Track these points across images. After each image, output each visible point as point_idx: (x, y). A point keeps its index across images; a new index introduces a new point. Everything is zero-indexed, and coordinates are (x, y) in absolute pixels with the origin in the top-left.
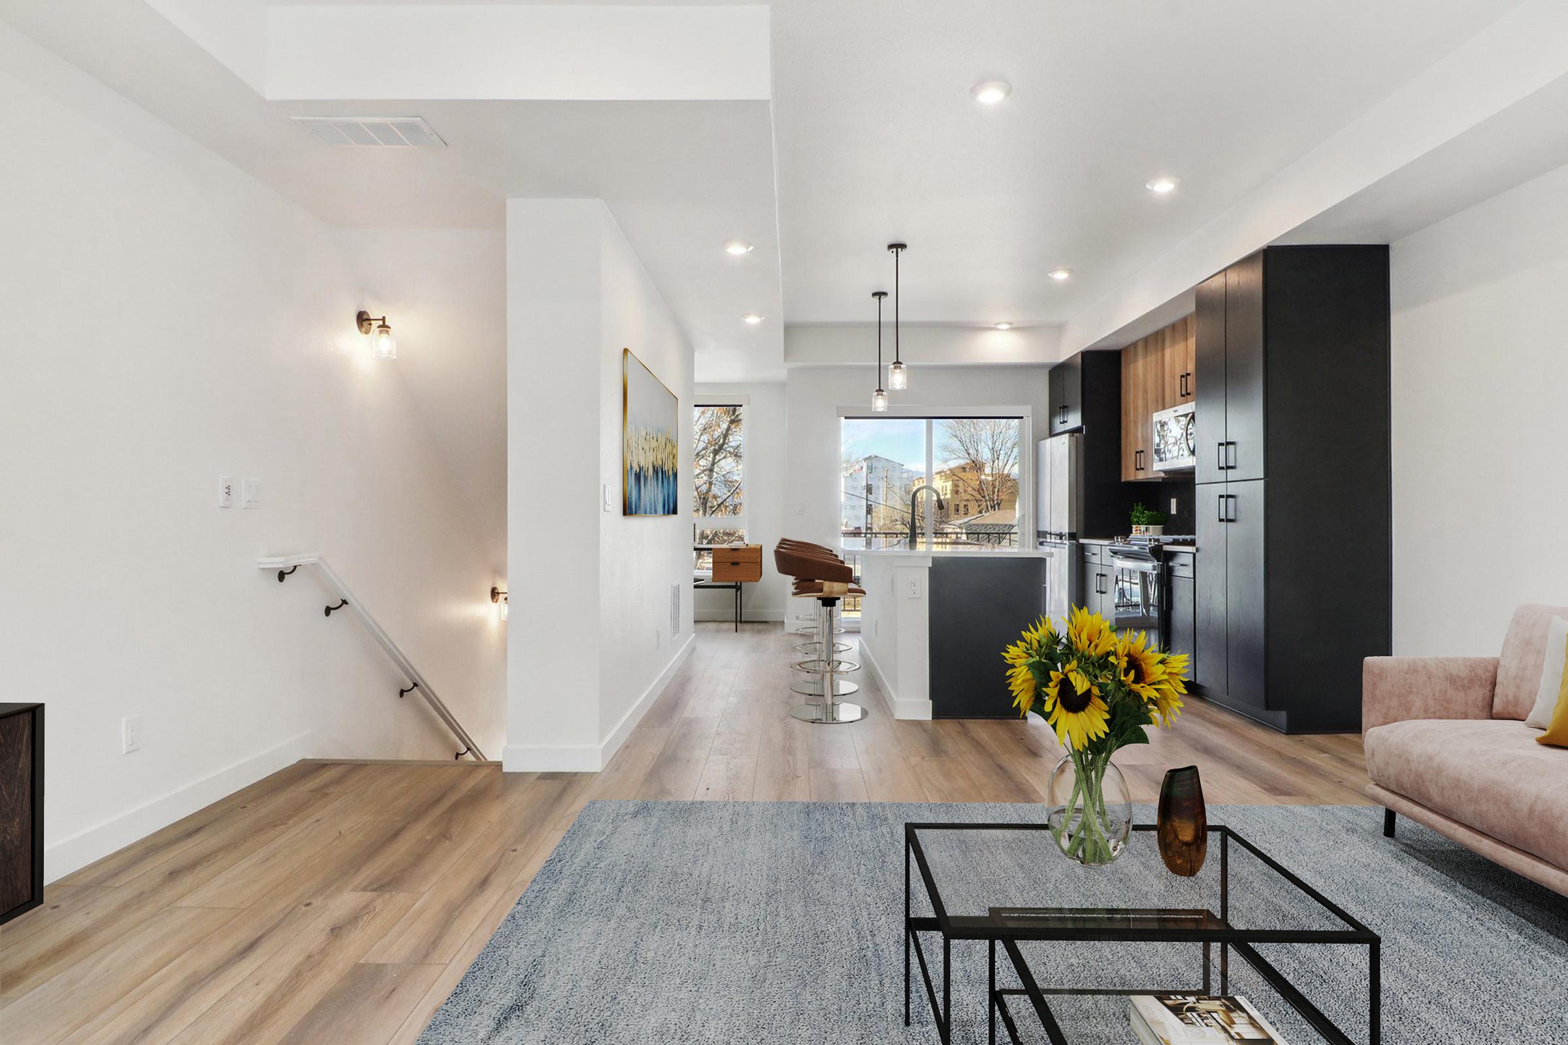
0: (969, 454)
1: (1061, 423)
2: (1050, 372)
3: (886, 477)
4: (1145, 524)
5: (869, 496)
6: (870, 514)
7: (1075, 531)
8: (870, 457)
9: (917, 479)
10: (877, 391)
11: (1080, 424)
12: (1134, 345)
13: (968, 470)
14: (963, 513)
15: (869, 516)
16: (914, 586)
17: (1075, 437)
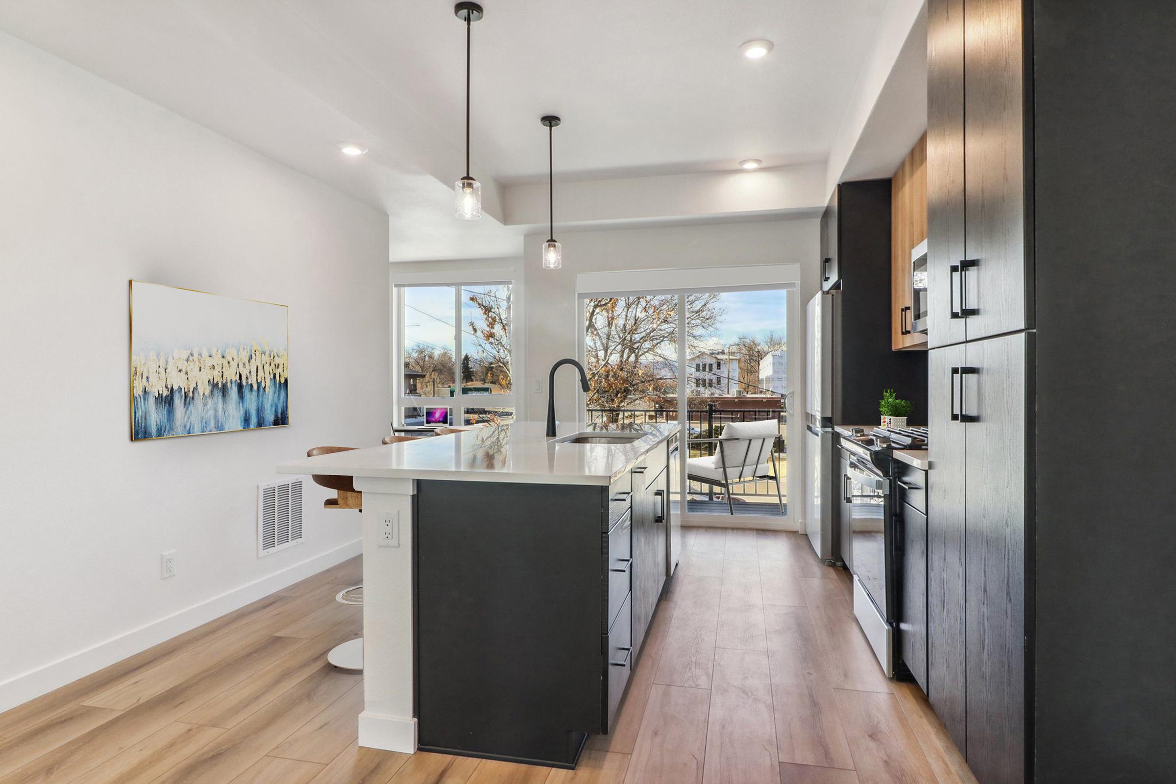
1: (825, 280)
2: (820, 222)
4: (889, 415)
10: (548, 242)
11: (837, 282)
16: (388, 525)
17: (831, 295)
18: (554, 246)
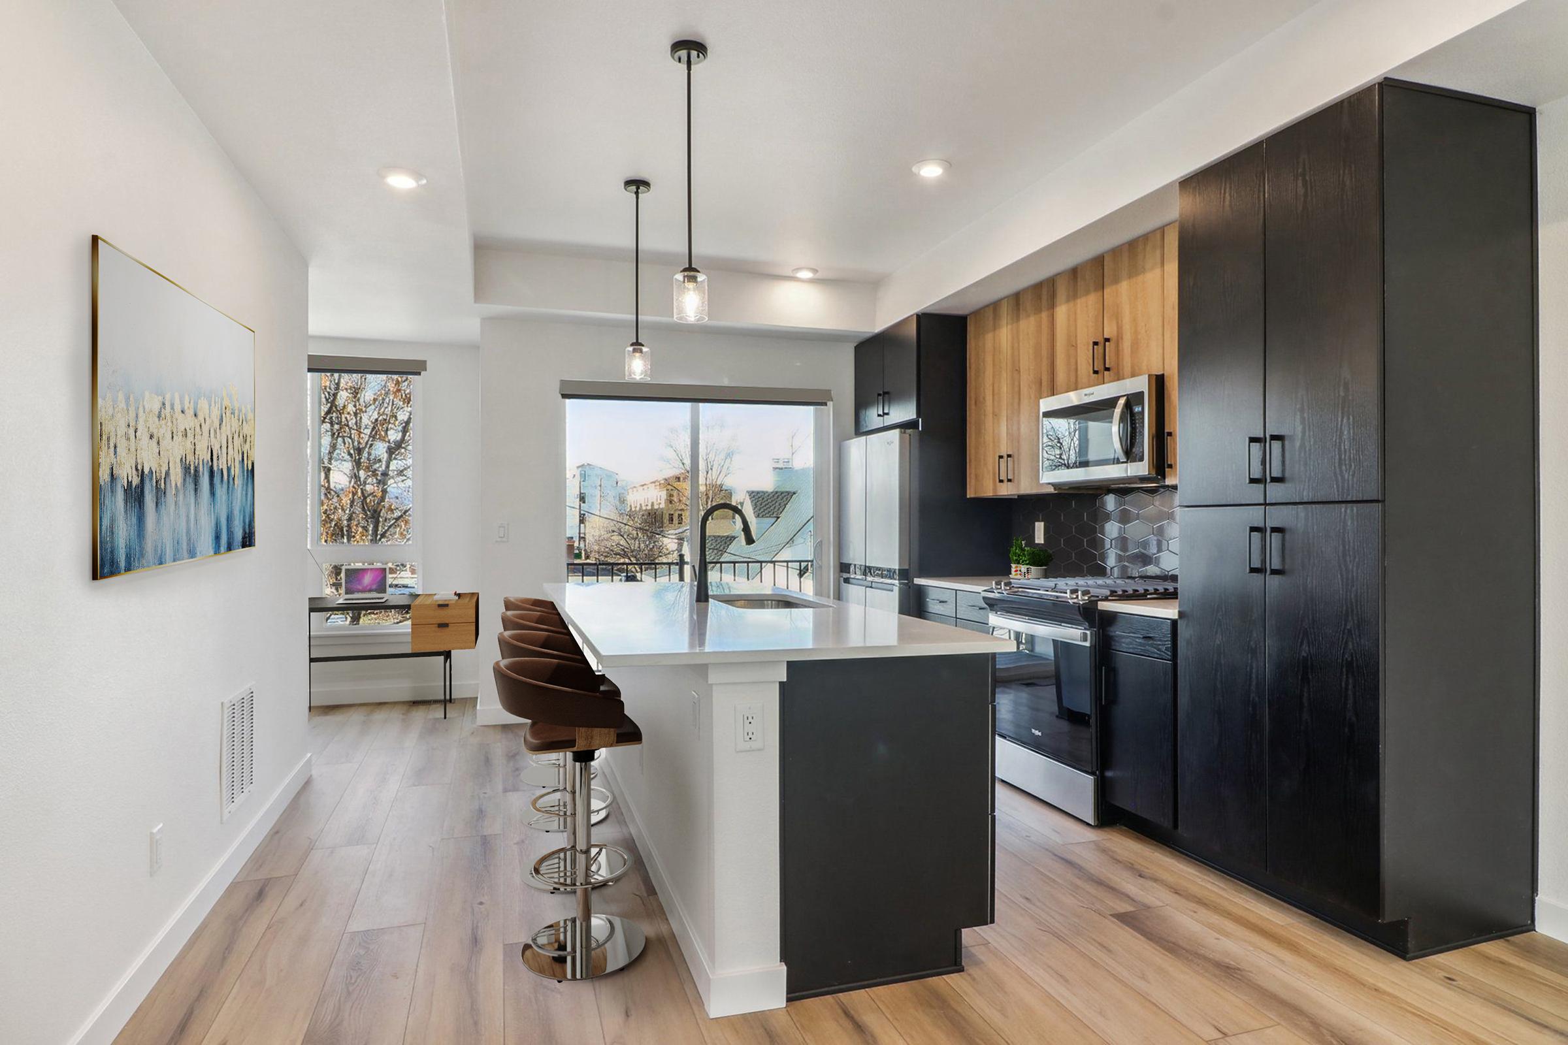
0: (683, 464)
1: (879, 415)
2: (855, 347)
3: (600, 486)
4: (1027, 564)
5: (582, 505)
6: (583, 523)
7: (907, 568)
8: (583, 465)
9: (631, 488)
10: (632, 345)
11: (915, 417)
12: (995, 306)
13: (682, 479)
14: (677, 522)
15: (582, 525)
16: (750, 723)
17: (908, 435)
18: (641, 351)
